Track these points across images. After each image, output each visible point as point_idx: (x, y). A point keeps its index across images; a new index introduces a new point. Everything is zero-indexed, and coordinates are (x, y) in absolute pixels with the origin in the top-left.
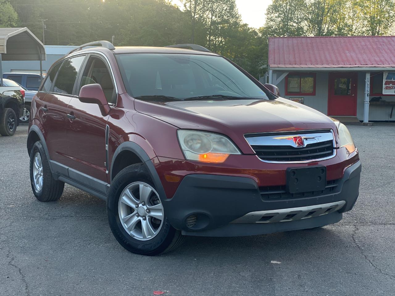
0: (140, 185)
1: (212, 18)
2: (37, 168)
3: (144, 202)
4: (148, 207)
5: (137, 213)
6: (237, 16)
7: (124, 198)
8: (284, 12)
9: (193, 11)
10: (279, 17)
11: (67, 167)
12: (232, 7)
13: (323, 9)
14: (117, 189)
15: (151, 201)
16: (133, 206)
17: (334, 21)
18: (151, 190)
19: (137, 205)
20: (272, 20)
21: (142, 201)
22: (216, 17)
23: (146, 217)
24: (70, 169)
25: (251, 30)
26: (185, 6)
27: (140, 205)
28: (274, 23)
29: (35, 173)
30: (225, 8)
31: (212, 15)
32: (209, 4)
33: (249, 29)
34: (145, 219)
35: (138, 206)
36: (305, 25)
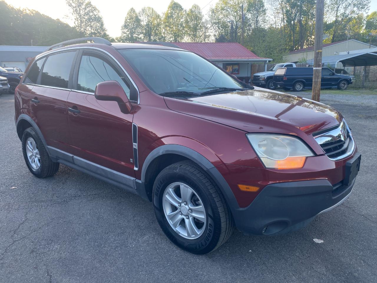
0: (180, 186)
1: (91, 31)
2: (31, 150)
3: (186, 202)
4: (190, 207)
5: (180, 211)
6: (106, 30)
7: (167, 196)
8: (130, 29)
9: (80, 26)
10: (128, 31)
11: (71, 155)
12: (102, 25)
13: (151, 28)
14: (160, 188)
15: (192, 201)
16: (176, 205)
17: (156, 34)
18: (191, 191)
19: (180, 203)
20: (124, 33)
21: (183, 201)
22: (93, 30)
23: (188, 217)
24: (75, 157)
25: (111, 38)
26: (75, 23)
27: (183, 204)
28: (126, 35)
29: (29, 154)
30: (98, 25)
31: (91, 29)
32: (88, 23)
33: (110, 38)
34: (188, 218)
35: (181, 205)
36: (141, 36)
